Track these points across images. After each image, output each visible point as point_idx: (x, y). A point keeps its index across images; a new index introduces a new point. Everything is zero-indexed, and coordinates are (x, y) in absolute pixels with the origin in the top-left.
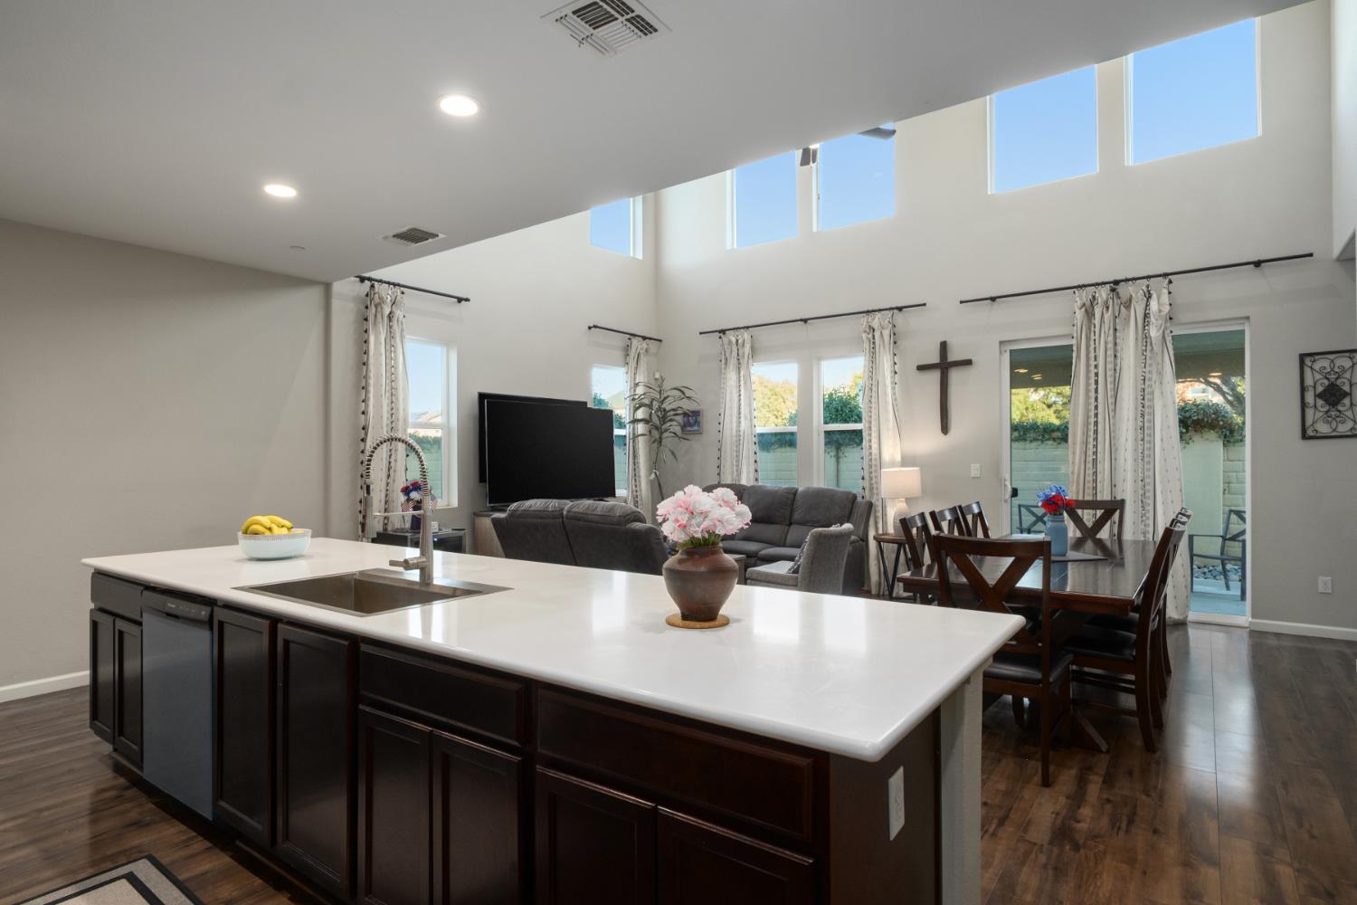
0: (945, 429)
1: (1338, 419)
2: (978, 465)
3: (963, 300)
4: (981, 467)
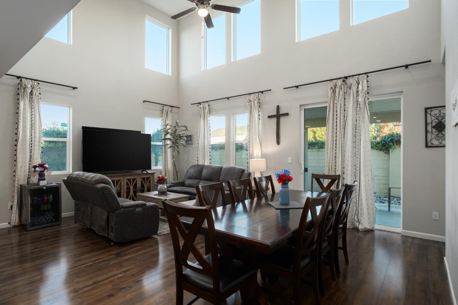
0: (278, 142)
1: (442, 138)
2: (291, 158)
3: (285, 87)
4: (292, 159)
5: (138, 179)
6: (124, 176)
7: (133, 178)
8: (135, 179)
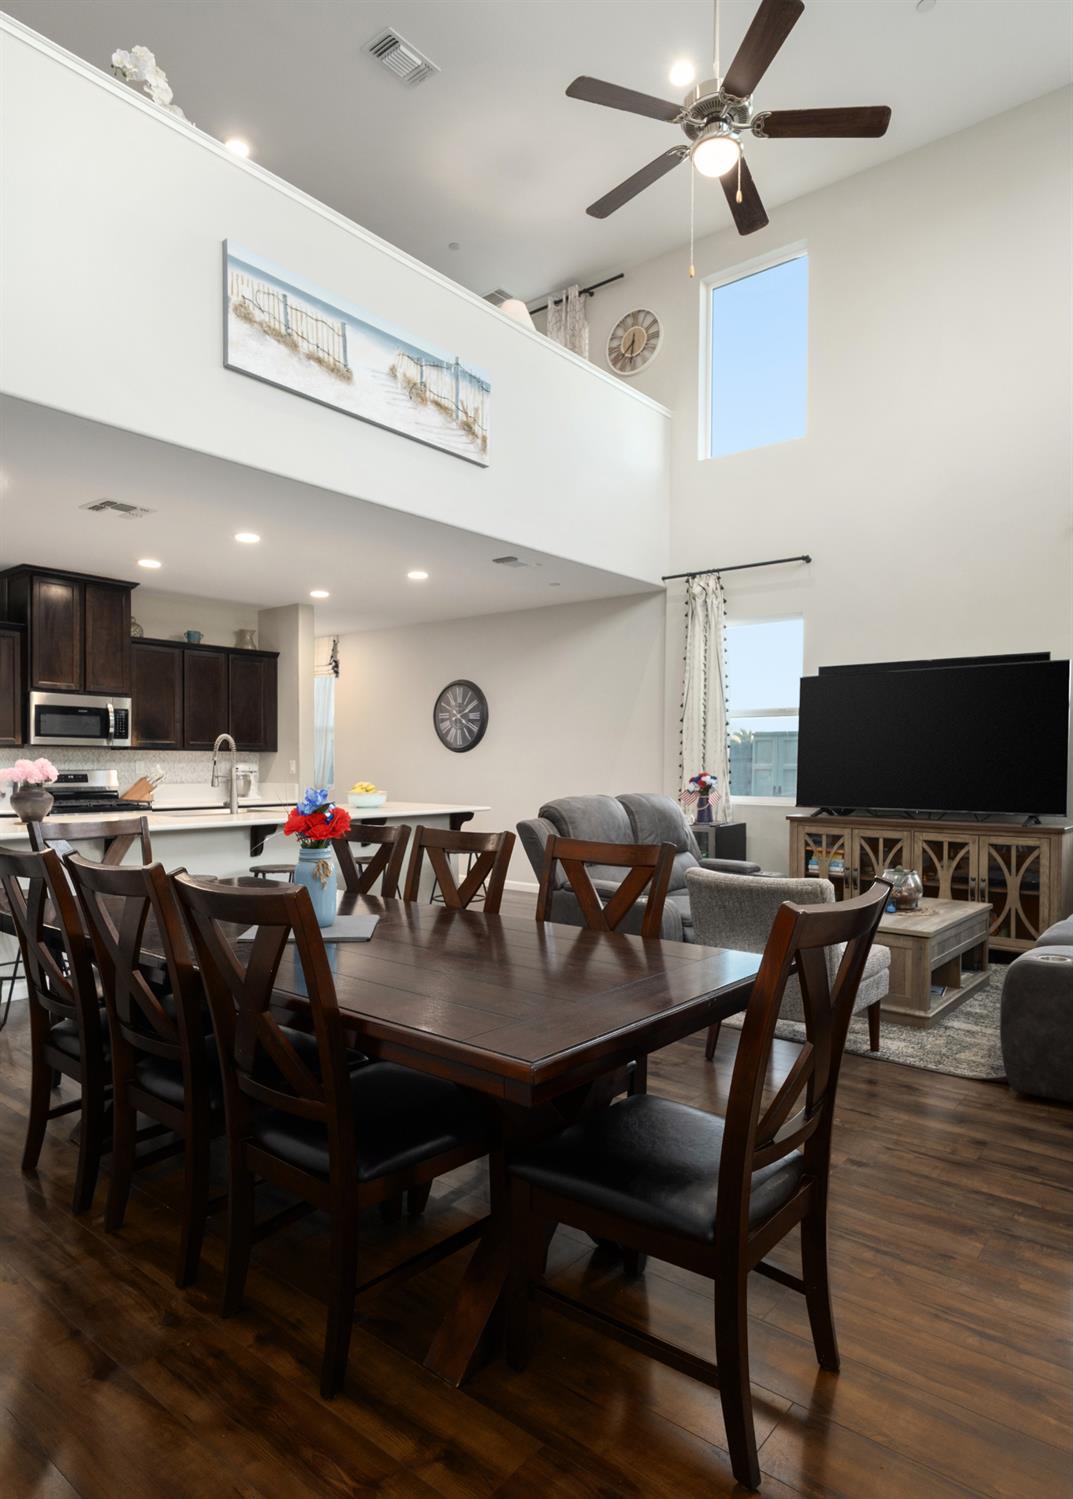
5: (972, 849)
6: (912, 826)
7: (950, 840)
8: (963, 845)
